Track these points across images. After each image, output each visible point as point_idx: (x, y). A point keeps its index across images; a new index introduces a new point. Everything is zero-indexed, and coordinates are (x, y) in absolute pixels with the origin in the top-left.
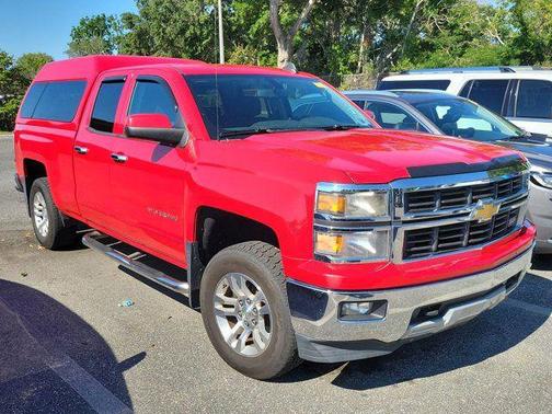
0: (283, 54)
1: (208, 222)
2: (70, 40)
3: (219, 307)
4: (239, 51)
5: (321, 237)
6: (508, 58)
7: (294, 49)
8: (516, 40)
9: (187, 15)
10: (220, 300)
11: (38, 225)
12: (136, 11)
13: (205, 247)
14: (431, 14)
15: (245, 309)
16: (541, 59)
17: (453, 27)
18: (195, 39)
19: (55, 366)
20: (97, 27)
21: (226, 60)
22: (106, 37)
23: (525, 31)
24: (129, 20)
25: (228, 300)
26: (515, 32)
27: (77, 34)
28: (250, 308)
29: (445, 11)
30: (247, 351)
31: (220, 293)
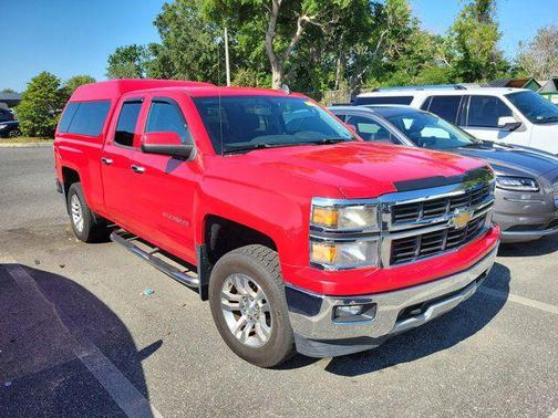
0: (276, 75)
1: (215, 228)
2: (108, 65)
3: (225, 302)
4: (242, 73)
5: (316, 247)
6: (454, 77)
7: (285, 71)
8: (460, 63)
9: (200, 45)
10: (226, 297)
11: (75, 221)
12: (159, 41)
13: (212, 248)
14: (393, 42)
15: (248, 305)
17: (409, 53)
18: (207, 64)
19: (83, 355)
20: (129, 54)
21: (231, 80)
22: (137, 63)
23: (467, 55)
24: (155, 49)
25: (233, 297)
26: (459, 56)
27: (114, 60)
28: (252, 304)
29: (403, 40)
30: (250, 342)
31: (226, 291)
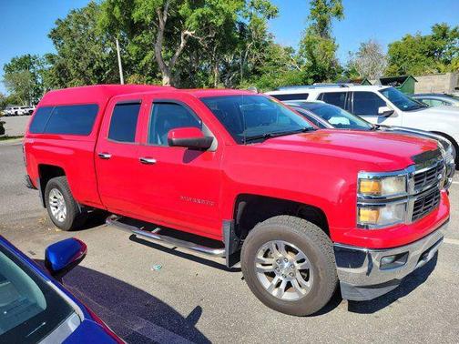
0: (166, 80)
1: (242, 205)
2: (4, 73)
3: (259, 266)
4: (133, 79)
5: (363, 211)
6: (307, 78)
8: (309, 68)
9: (93, 54)
10: (259, 260)
11: (54, 213)
12: (54, 51)
14: (255, 52)
15: (282, 266)
16: (326, 79)
17: (268, 60)
18: (99, 71)
19: (137, 328)
20: (25, 63)
21: (125, 82)
22: (32, 70)
23: (314, 62)
24: (51, 58)
25: (267, 261)
26: (306, 61)
27: (9, 69)
28: (286, 265)
29: (263, 51)
30: (288, 296)
31: (260, 256)
